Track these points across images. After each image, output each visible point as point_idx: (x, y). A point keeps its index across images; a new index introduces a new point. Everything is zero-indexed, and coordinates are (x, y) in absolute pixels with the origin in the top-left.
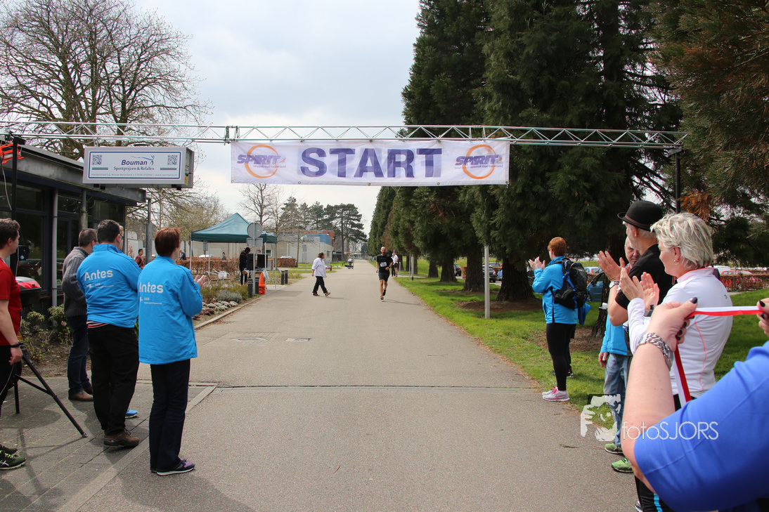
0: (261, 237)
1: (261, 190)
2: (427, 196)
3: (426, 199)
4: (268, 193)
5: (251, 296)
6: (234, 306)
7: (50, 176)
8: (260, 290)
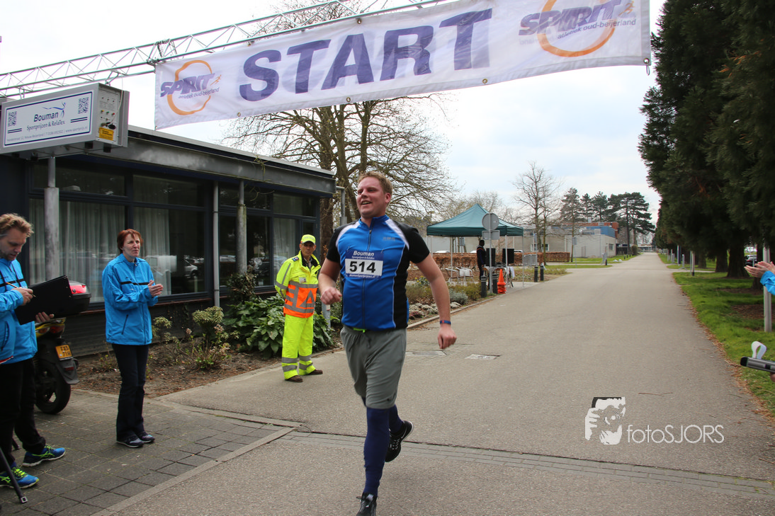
0: (497, 229)
1: (536, 182)
2: (681, 168)
3: (681, 171)
4: (543, 185)
5: (483, 294)
6: (454, 308)
7: (189, 167)
8: (499, 289)
